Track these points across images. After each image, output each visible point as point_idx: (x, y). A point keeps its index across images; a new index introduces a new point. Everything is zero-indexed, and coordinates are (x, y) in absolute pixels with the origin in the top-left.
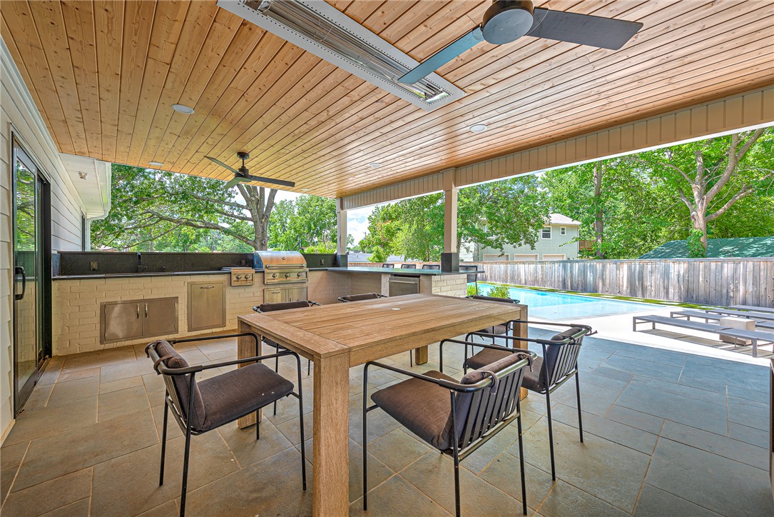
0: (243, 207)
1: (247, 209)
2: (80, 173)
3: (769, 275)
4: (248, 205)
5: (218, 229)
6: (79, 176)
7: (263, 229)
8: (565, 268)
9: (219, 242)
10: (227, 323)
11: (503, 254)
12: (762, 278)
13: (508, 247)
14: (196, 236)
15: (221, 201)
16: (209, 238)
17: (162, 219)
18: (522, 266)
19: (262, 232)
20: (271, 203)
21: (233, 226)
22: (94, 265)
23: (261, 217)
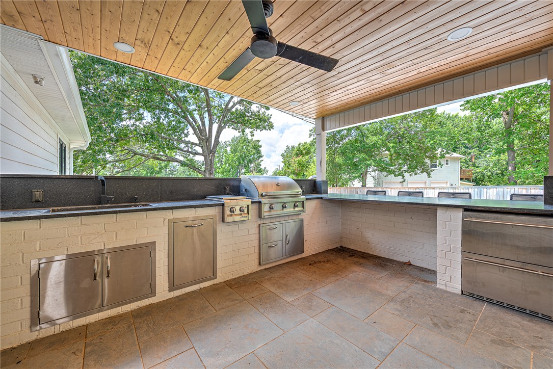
0: (195, 144)
1: (199, 146)
2: (35, 77)
4: (200, 143)
5: (177, 162)
6: (33, 80)
7: (211, 162)
9: (175, 173)
10: (219, 274)
11: (404, 181)
13: (408, 176)
14: (160, 169)
15: (180, 140)
16: (168, 170)
17: (135, 154)
19: (211, 164)
20: (217, 142)
21: (188, 160)
22: (38, 194)
23: (209, 153)
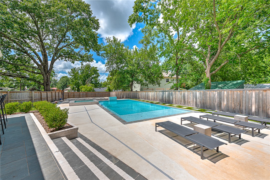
3: (232, 97)
8: (163, 93)
11: (148, 88)
12: (230, 98)
13: (150, 86)
18: (150, 93)
